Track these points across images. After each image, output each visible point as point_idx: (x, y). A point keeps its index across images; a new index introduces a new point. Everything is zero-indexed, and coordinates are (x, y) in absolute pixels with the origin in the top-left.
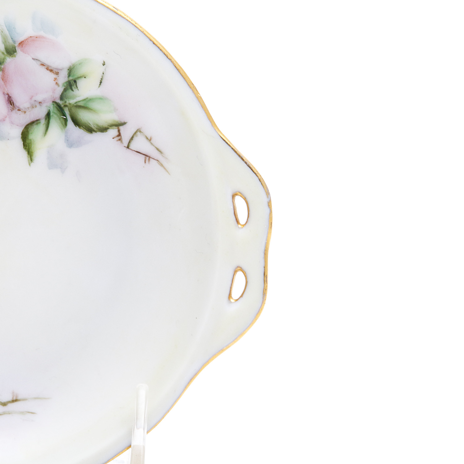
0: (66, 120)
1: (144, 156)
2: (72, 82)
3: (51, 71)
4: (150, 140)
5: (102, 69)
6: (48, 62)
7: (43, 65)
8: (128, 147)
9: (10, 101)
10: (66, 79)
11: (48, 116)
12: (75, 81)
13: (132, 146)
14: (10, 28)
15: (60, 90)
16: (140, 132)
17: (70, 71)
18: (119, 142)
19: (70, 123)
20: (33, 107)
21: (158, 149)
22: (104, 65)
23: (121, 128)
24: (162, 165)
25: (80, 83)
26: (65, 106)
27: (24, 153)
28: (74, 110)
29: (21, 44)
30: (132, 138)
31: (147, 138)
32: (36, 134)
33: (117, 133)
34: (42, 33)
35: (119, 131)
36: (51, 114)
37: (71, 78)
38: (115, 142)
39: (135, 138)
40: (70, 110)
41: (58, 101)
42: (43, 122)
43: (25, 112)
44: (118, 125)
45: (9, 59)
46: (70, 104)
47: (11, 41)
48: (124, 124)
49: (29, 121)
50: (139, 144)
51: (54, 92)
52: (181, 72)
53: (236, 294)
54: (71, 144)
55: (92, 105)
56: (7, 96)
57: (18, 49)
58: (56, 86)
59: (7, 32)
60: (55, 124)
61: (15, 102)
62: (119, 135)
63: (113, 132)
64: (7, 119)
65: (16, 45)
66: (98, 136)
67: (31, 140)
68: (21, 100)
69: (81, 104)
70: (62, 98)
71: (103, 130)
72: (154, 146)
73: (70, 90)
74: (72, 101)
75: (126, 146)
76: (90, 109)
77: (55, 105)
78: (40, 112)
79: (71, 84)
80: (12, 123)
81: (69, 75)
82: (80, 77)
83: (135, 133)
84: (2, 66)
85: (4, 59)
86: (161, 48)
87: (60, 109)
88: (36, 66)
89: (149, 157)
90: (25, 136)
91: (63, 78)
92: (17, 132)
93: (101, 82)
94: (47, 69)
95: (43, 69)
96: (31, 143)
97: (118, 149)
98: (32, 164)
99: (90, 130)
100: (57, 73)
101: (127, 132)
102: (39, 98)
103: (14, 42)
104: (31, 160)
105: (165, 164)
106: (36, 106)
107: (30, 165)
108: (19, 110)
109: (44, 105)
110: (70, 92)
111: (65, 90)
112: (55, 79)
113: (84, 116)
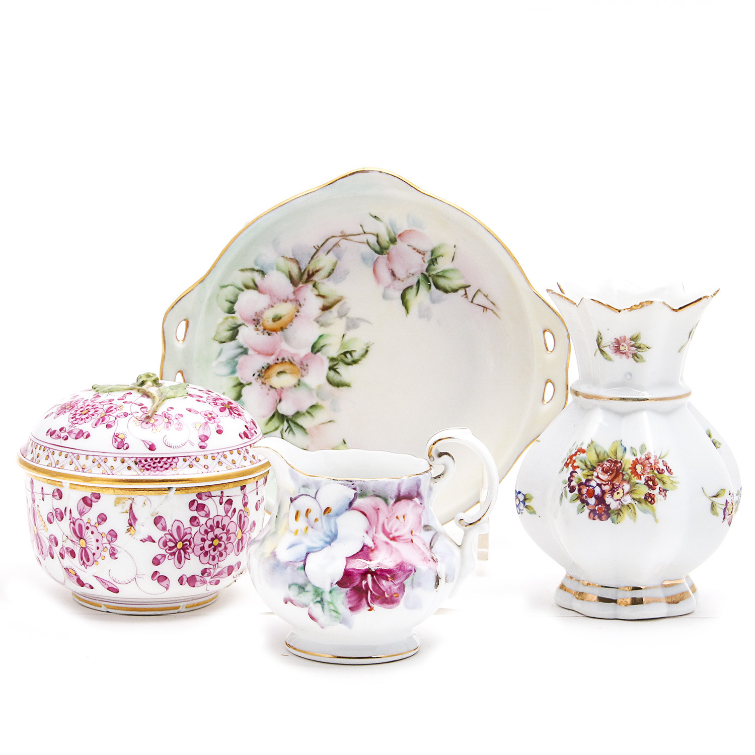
0: (430, 285)
1: (483, 308)
2: (434, 260)
3: (420, 253)
4: (487, 296)
5: (454, 250)
6: (417, 247)
7: (414, 249)
8: (472, 302)
9: (393, 274)
10: (430, 258)
11: (418, 283)
12: (436, 259)
13: (474, 301)
14: (393, 225)
15: (426, 265)
16: (480, 291)
17: (433, 252)
18: (466, 299)
19: (433, 287)
20: (408, 277)
21: (492, 302)
22: (455, 247)
23: (467, 289)
24: (495, 313)
25: (439, 260)
26: (430, 276)
27: (403, 308)
28: (435, 278)
29: (400, 235)
30: (474, 296)
31: (485, 296)
32: (411, 295)
33: (464, 293)
34: (413, 228)
35: (466, 291)
36: (421, 281)
37: (433, 257)
38: (463, 298)
39: (476, 296)
40: (433, 279)
41: (425, 273)
42: (415, 287)
43: (403, 281)
44: (465, 287)
45: (392, 246)
46: (433, 274)
47: (393, 234)
48: (469, 286)
49: (405, 287)
50: (480, 299)
51: (422, 267)
52: (507, 249)
53: (547, 398)
54: (433, 301)
55: (447, 275)
56: (391, 271)
57: (398, 239)
58: (423, 263)
59: (390, 228)
60: (423, 288)
61: (396, 275)
62: (466, 294)
63: (462, 292)
64: (391, 286)
65: (397, 236)
66: (452, 295)
67: (407, 300)
68: (400, 273)
69: (440, 274)
70: (427, 270)
71: (455, 291)
72: (489, 300)
73: (433, 266)
74: (434, 273)
75: (471, 301)
76: (447, 278)
77: (423, 275)
78: (413, 281)
79: (433, 261)
80: (394, 288)
81: (432, 255)
82: (439, 256)
83: (477, 292)
84: (388, 251)
85: (389, 246)
86: (493, 234)
87: (426, 278)
88: (410, 249)
89: (487, 308)
90: (403, 297)
91: (428, 257)
92: (399, 294)
93: (453, 259)
94: (417, 252)
95: (415, 252)
96: (407, 302)
97: (465, 303)
98: (409, 315)
99: (446, 291)
100: (424, 254)
101: (471, 292)
102: (412, 271)
103: (395, 234)
104: (408, 313)
105: (497, 312)
106: (410, 277)
107: (407, 316)
108: (399, 280)
109: (415, 276)
110: (432, 267)
111: (429, 265)
112: (423, 258)
113: (442, 282)
